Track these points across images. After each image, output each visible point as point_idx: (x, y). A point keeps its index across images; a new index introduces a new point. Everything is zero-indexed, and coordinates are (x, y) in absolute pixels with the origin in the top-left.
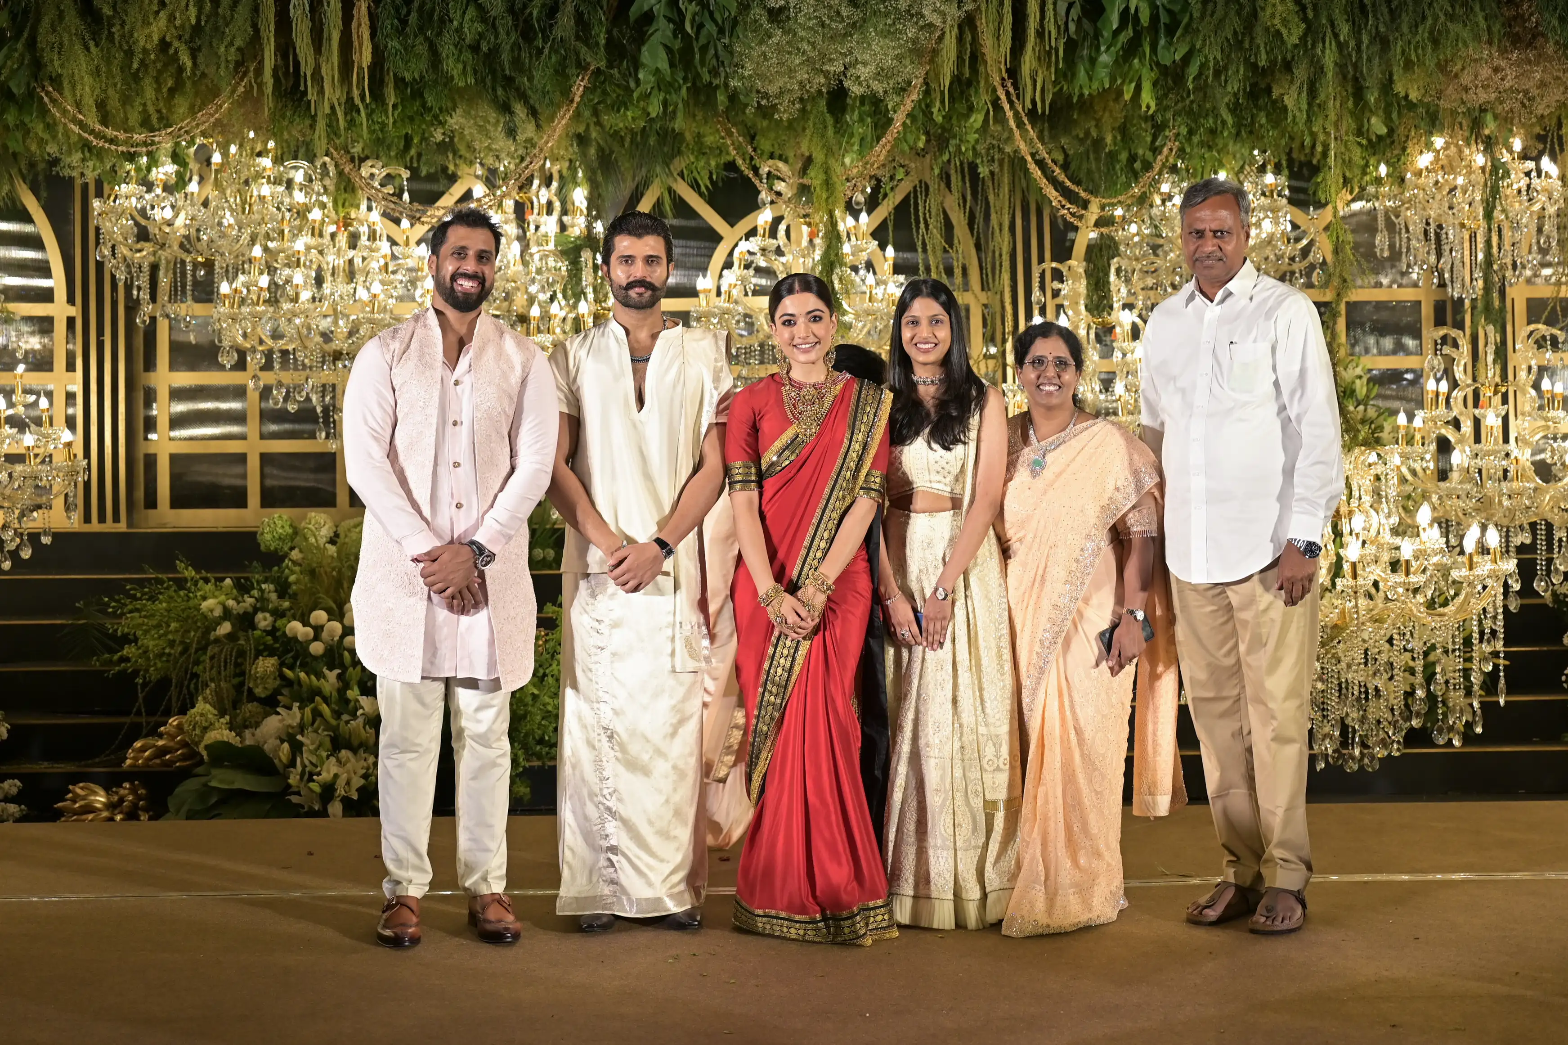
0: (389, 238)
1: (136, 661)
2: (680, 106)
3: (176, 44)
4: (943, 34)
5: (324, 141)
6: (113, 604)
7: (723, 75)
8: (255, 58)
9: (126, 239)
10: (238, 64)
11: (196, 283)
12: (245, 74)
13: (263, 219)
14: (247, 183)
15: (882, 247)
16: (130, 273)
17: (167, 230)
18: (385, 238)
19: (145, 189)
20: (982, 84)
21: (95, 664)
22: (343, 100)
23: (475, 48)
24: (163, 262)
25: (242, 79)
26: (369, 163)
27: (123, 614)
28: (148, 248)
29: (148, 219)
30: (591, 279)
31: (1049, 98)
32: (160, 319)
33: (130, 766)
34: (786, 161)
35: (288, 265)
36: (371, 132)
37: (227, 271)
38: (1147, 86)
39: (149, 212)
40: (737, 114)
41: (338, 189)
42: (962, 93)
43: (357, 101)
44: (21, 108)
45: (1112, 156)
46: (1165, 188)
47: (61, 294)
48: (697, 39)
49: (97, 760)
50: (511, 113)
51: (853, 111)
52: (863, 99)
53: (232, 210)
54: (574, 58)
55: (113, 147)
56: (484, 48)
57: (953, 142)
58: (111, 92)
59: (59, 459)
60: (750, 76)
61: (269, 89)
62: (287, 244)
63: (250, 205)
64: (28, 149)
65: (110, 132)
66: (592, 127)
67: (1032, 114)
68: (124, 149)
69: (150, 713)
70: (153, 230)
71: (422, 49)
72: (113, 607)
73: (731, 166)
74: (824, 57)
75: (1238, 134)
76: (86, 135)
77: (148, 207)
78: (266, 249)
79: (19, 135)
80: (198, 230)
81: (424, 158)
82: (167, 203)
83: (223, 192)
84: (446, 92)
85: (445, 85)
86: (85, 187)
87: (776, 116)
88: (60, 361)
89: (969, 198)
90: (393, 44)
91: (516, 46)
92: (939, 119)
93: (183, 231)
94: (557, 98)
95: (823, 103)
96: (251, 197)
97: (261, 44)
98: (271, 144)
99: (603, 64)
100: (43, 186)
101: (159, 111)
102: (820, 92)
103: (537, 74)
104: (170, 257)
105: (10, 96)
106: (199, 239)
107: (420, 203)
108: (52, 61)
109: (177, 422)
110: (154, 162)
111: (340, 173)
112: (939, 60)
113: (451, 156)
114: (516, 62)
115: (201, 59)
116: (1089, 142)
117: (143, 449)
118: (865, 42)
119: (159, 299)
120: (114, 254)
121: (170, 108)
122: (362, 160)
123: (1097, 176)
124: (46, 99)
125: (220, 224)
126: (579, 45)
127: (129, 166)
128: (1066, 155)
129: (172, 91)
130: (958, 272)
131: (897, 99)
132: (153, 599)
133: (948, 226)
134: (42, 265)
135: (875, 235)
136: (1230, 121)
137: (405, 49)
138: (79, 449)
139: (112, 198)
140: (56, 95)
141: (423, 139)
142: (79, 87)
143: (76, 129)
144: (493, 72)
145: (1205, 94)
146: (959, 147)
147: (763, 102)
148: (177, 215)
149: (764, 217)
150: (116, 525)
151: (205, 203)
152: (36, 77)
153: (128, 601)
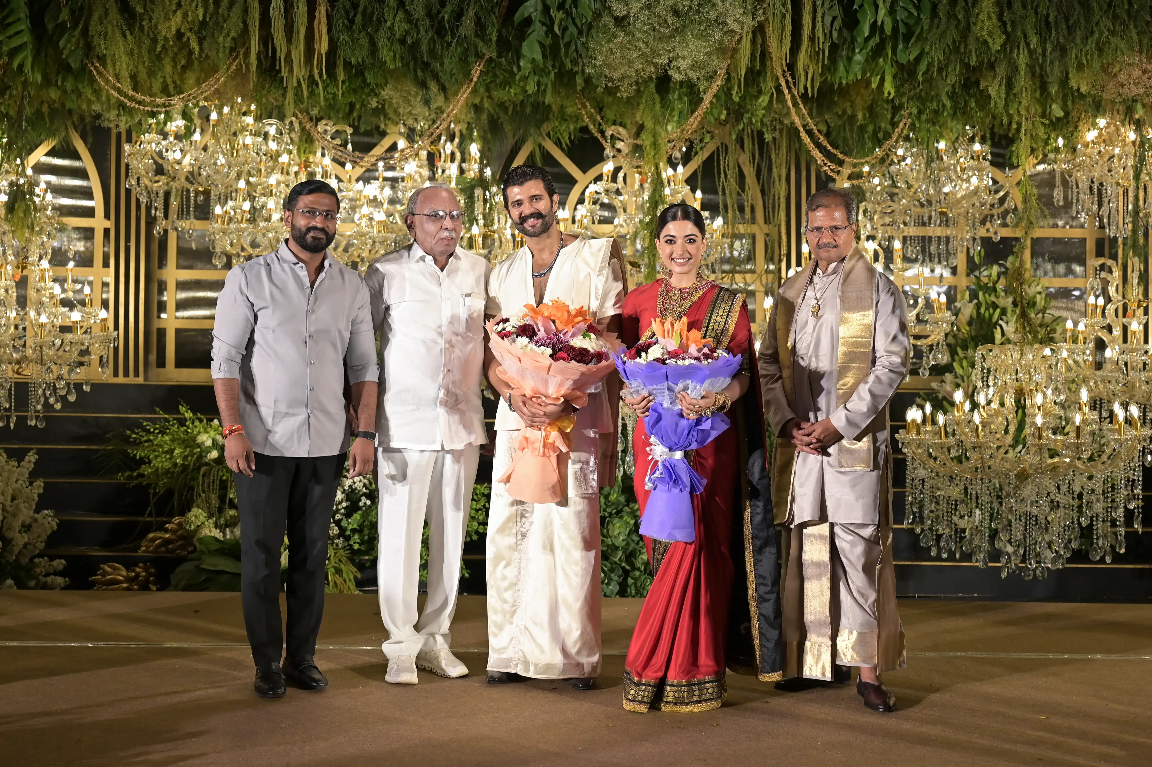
0: (337, 177)
1: (150, 477)
2: (550, 86)
3: (188, 34)
4: (741, 37)
5: (292, 106)
6: (134, 436)
7: (581, 64)
8: (244, 45)
9: (147, 173)
10: (232, 50)
11: (197, 206)
12: (237, 57)
13: (246, 161)
14: (235, 134)
15: (693, 191)
16: (149, 197)
17: (177, 167)
18: (333, 177)
19: (162, 137)
20: (769, 74)
21: (120, 478)
22: (306, 77)
23: (402, 41)
24: (174, 190)
25: (234, 60)
26: (324, 122)
27: (141, 443)
28: (163, 179)
29: (163, 159)
30: (481, 210)
31: (817, 85)
32: (170, 232)
33: (144, 552)
34: (624, 127)
35: (264, 195)
36: (326, 100)
37: (219, 198)
38: (888, 78)
39: (164, 154)
40: (590, 93)
41: (301, 140)
42: (754, 80)
43: (317, 78)
44: (76, 79)
45: (862, 129)
46: (900, 152)
47: (100, 212)
48: (563, 38)
49: (121, 547)
50: (427, 88)
51: (674, 92)
52: (681, 83)
53: (224, 154)
54: (473, 50)
55: (142, 108)
56: (409, 41)
57: (746, 116)
58: (141, 67)
59: (96, 331)
60: (601, 65)
61: (254, 68)
62: (263, 180)
63: (237, 151)
64: (79, 107)
65: (139, 96)
66: (485, 100)
67: (804, 96)
68: (149, 109)
69: (158, 515)
70: (167, 167)
71: (364, 41)
72: (134, 438)
73: (585, 130)
74: (654, 52)
75: (955, 114)
76: (122, 98)
77: (164, 150)
78: (248, 183)
79: (74, 97)
80: (200, 168)
81: (363, 119)
82: (177, 148)
83: (218, 140)
84: (381, 72)
85: (380, 67)
86: (119, 134)
87: (619, 95)
88: (98, 260)
89: (757, 156)
90: (344, 37)
91: (432, 40)
92: (736, 99)
93: (188, 168)
94: (460, 78)
95: (652, 86)
96: (238, 144)
97: (249, 36)
98: (253, 107)
99: (494, 55)
100: (89, 134)
101: (174, 82)
102: (650, 78)
103: (447, 61)
104: (178, 187)
105: (68, 69)
106: (200, 175)
107: (360, 151)
108: (99, 45)
109: (181, 305)
110: (169, 118)
111: (303, 129)
112: (737, 56)
113: (382, 118)
114: (432, 52)
115: (206, 44)
116: (845, 117)
117: (156, 324)
118: (684, 42)
119: (170, 217)
120: (138, 184)
121: (182, 80)
122: (319, 120)
123: (850, 142)
124: (94, 72)
125: (215, 164)
126: (477, 40)
127: (151, 121)
128: (829, 127)
129: (184, 68)
130: (748, 210)
131: (706, 84)
132: (163, 433)
133: (741, 176)
134: (87, 190)
135: (688, 181)
136: (948, 104)
137: (352, 41)
138: (111, 324)
139: (138, 143)
140: (101, 69)
141: (363, 105)
142: (118, 63)
143: (115, 94)
144: (415, 59)
145: (931, 85)
146: (750, 119)
147: (609, 84)
148: (184, 157)
149: (608, 167)
150: (136, 379)
151: (205, 149)
152: (87, 56)
153: (144, 434)
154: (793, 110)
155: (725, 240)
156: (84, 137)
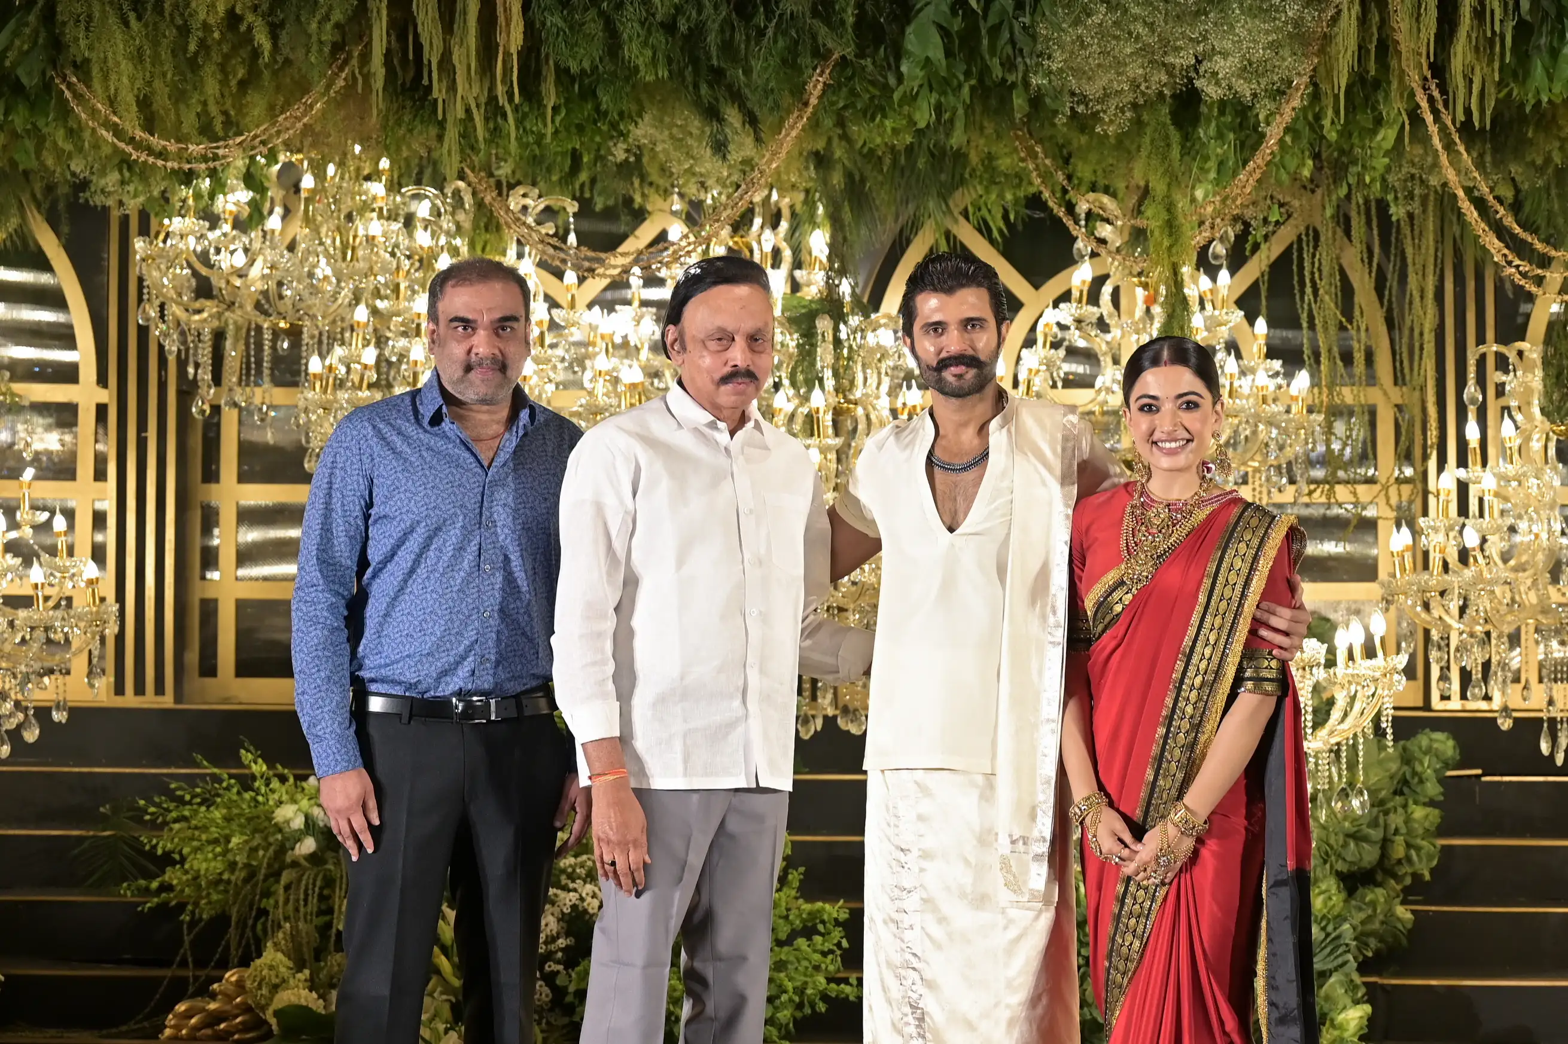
0: (547, 298)
1: (182, 891)
2: (961, 112)
3: (250, 18)
4: (1339, 12)
5: (456, 158)
6: (152, 809)
7: (1021, 68)
8: (361, 38)
9: (180, 295)
10: (337, 48)
11: (277, 359)
12: (346, 62)
13: (371, 268)
14: (349, 217)
15: (1251, 319)
16: (184, 342)
17: (238, 282)
18: (541, 297)
19: (207, 224)
20: (1395, 85)
21: (126, 892)
22: (483, 100)
23: (669, 27)
24: (231, 327)
25: (341, 69)
26: (521, 190)
27: (165, 823)
28: (210, 307)
29: (210, 266)
30: (830, 359)
31: (1490, 105)
32: (225, 409)
35: (405, 334)
36: (523, 145)
37: (320, 342)
39: (213, 258)
40: (1042, 125)
41: (475, 227)
42: (1367, 99)
43: (502, 100)
44: (33, 107)
47: (88, 372)
48: (985, 17)
49: (124, 1028)
50: (720, 120)
51: (1208, 121)
52: (1222, 104)
53: (328, 256)
54: (809, 42)
55: (160, 163)
56: (683, 26)
57: (1354, 170)
58: (158, 84)
59: (82, 603)
60: (1061, 70)
61: (379, 83)
62: (403, 304)
63: (354, 249)
64: (43, 164)
65: (157, 142)
66: (836, 141)
67: (1467, 129)
68: (176, 165)
69: (200, 964)
70: (217, 282)
71: (594, 27)
72: (152, 814)
73: (1035, 201)
74: (1166, 44)
76: (122, 145)
77: (212, 251)
78: (375, 312)
79: (29, 144)
80: (280, 284)
81: (599, 186)
82: (238, 245)
83: (316, 231)
84: (628, 89)
85: (627, 79)
86: (125, 220)
87: (1098, 129)
88: (85, 467)
89: (1377, 250)
90: (554, 20)
91: (727, 25)
92: (1333, 136)
93: (259, 286)
94: (787, 100)
96: (355, 237)
97: (369, 19)
98: (384, 164)
99: (849, 51)
100: (64, 217)
101: (225, 113)
102: (1161, 95)
103: (757, 65)
104: (240, 320)
105: (18, 88)
106: (281, 297)
107: (594, 249)
108: (77, 39)
109: (246, 556)
110: (219, 186)
111: (480, 205)
112: (1332, 50)
113: (637, 182)
114: (728, 48)
115: (284, 38)
116: (1550, 171)
117: (198, 592)
118: (1226, 24)
119: (224, 381)
120: (162, 316)
121: (240, 109)
122: (511, 187)
124: (68, 94)
125: (311, 275)
126: (817, 23)
127: (185, 192)
128: (1517, 191)
129: (243, 84)
130: (1359, 357)
131: (1271, 106)
132: (208, 802)
133: (1347, 291)
134: (63, 331)
135: (1241, 303)
137: (571, 28)
138: (108, 589)
139: (161, 237)
140: (81, 87)
141: (599, 158)
142: (113, 77)
143: (109, 136)
144: (695, 61)
146: (1360, 177)
147: (1080, 109)
148: (252, 263)
149: (1082, 275)
150: (160, 699)
151: (291, 247)
152: (54, 63)
153: (172, 805)
154: (1444, 158)
155: (1313, 416)
156: (54, 223)
